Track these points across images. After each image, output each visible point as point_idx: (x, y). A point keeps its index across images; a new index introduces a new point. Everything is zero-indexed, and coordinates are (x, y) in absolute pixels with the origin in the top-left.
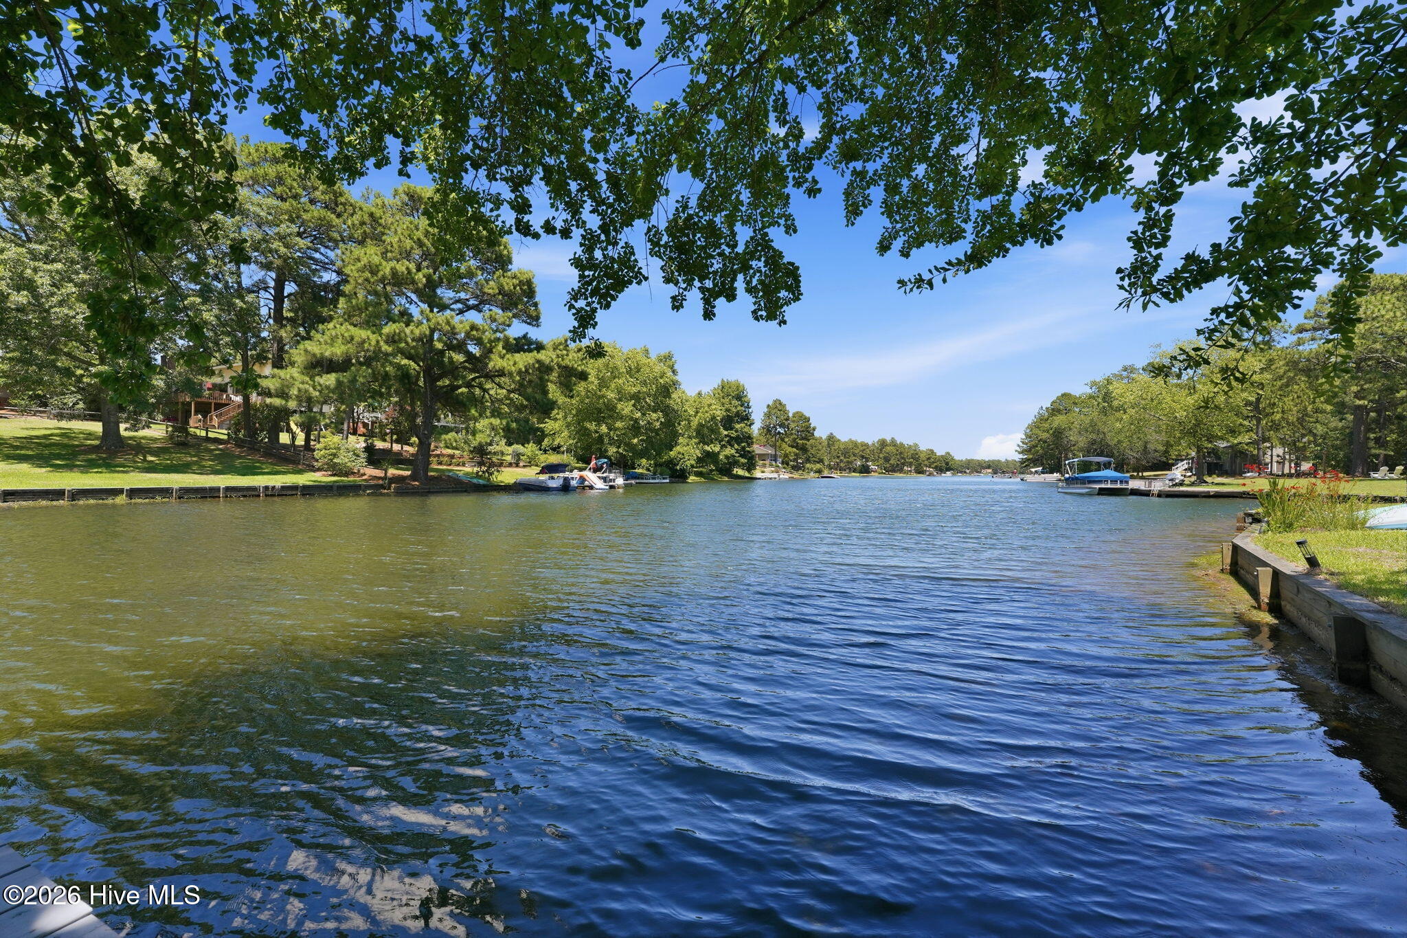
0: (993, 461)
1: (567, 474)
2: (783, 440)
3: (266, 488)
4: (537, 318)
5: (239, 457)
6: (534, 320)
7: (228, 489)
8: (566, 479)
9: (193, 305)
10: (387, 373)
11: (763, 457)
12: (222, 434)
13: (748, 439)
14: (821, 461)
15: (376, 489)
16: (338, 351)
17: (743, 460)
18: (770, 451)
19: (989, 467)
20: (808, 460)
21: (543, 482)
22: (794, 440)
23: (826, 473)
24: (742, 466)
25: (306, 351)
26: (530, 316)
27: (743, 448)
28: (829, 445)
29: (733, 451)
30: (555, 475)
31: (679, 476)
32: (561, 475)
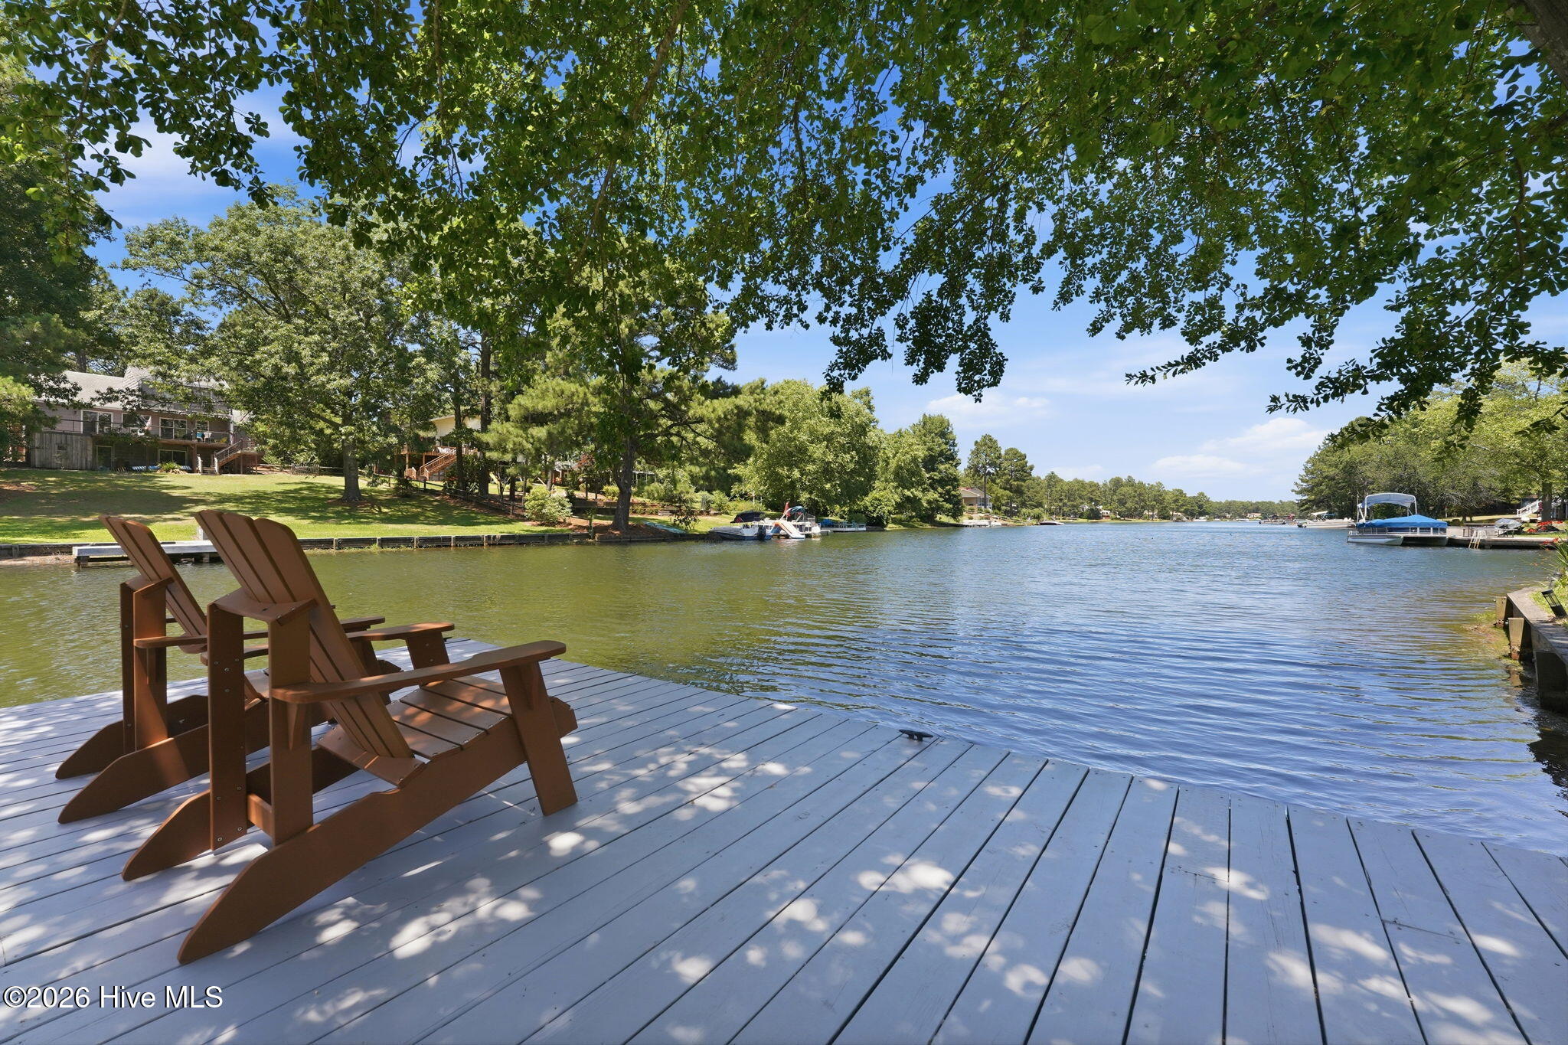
0: (1263, 503)
1: (761, 523)
2: (993, 481)
3: (489, 537)
4: (734, 361)
5: (456, 508)
6: (730, 363)
7: (458, 539)
8: (761, 527)
9: (419, 365)
10: (592, 424)
11: (970, 501)
12: (437, 485)
13: (954, 481)
14: (1040, 505)
15: (581, 538)
16: (548, 404)
17: (948, 506)
18: (979, 494)
19: (1256, 510)
20: (1024, 504)
21: (738, 530)
22: (1008, 481)
23: (1046, 519)
24: (947, 512)
25: (520, 405)
26: (726, 360)
27: (948, 492)
28: (1049, 486)
29: (936, 496)
30: (749, 524)
31: (876, 524)
32: (757, 523)
